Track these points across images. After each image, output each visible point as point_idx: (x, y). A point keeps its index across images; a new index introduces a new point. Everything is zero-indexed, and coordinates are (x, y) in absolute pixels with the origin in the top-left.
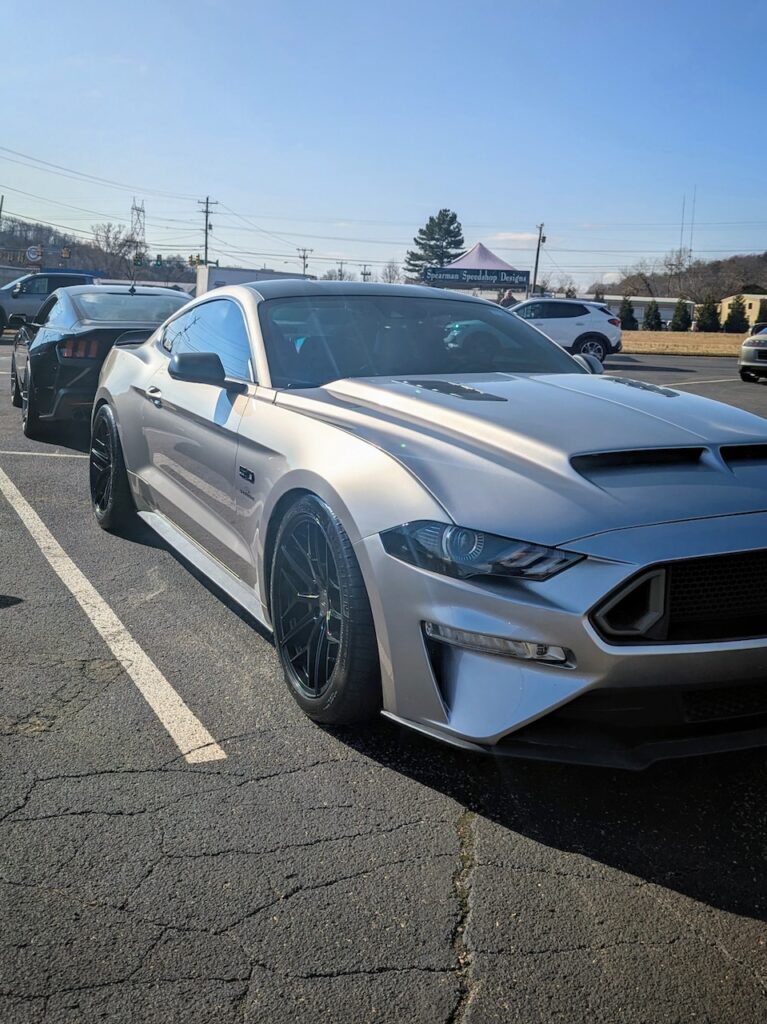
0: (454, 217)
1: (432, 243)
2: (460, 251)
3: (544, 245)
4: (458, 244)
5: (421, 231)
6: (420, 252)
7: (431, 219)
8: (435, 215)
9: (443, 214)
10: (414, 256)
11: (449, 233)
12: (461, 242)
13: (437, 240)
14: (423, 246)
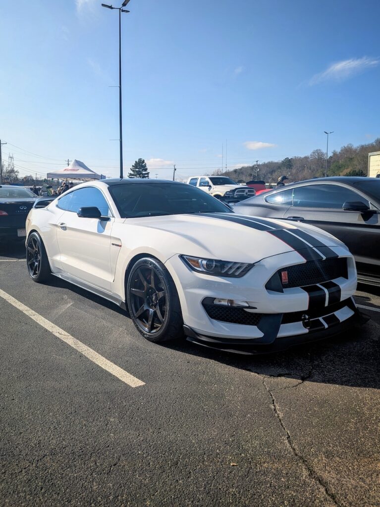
0: (144, 161)
1: (137, 170)
2: (146, 172)
3: (175, 171)
4: (146, 170)
5: (133, 166)
6: (132, 173)
7: (136, 162)
8: (137, 161)
9: (140, 160)
10: (131, 174)
11: (142, 166)
12: (147, 169)
13: (138, 169)
14: (133, 171)
